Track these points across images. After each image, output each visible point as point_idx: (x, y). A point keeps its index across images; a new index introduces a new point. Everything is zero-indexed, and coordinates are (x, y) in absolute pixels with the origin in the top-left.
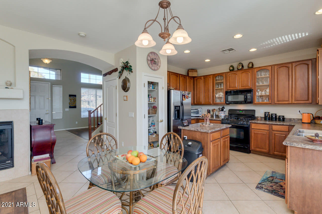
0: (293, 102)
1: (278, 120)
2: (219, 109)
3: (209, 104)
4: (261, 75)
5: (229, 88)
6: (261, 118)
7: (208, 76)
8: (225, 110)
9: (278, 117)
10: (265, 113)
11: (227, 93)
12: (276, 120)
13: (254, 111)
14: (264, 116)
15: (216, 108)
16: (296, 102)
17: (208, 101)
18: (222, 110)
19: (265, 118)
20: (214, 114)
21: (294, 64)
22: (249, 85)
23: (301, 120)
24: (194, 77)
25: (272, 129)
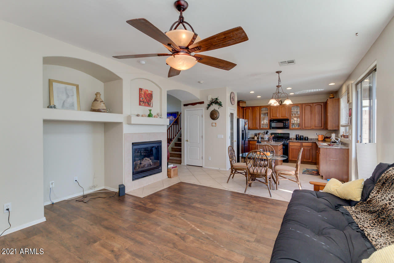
0: (314, 128)
1: (304, 139)
2: (264, 132)
3: (256, 129)
4: (294, 110)
5: (272, 117)
6: (294, 138)
7: (256, 107)
8: (268, 134)
9: (304, 138)
10: (296, 135)
11: (271, 121)
12: (303, 140)
13: (289, 134)
14: (295, 137)
15: (262, 132)
16: (315, 128)
17: (255, 126)
18: (267, 133)
19: (296, 139)
20: (260, 137)
21: (314, 105)
22: (287, 116)
23: (318, 139)
24: (243, 107)
25: (302, 145)
